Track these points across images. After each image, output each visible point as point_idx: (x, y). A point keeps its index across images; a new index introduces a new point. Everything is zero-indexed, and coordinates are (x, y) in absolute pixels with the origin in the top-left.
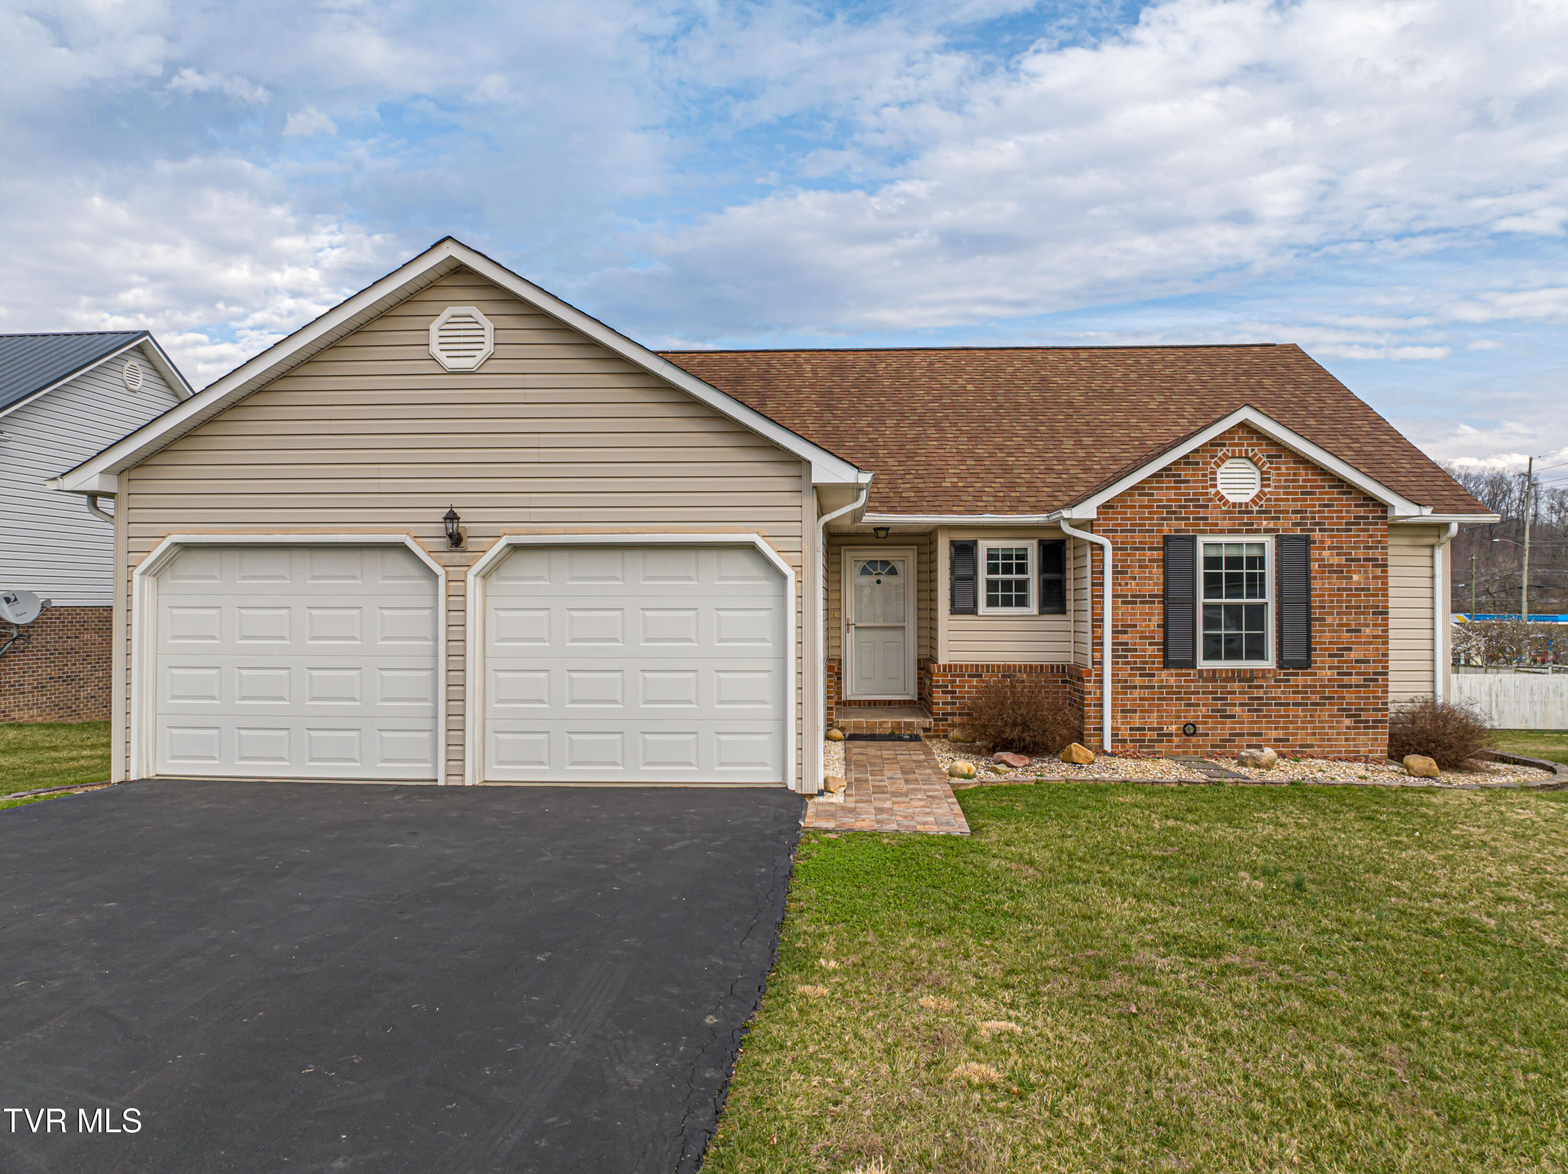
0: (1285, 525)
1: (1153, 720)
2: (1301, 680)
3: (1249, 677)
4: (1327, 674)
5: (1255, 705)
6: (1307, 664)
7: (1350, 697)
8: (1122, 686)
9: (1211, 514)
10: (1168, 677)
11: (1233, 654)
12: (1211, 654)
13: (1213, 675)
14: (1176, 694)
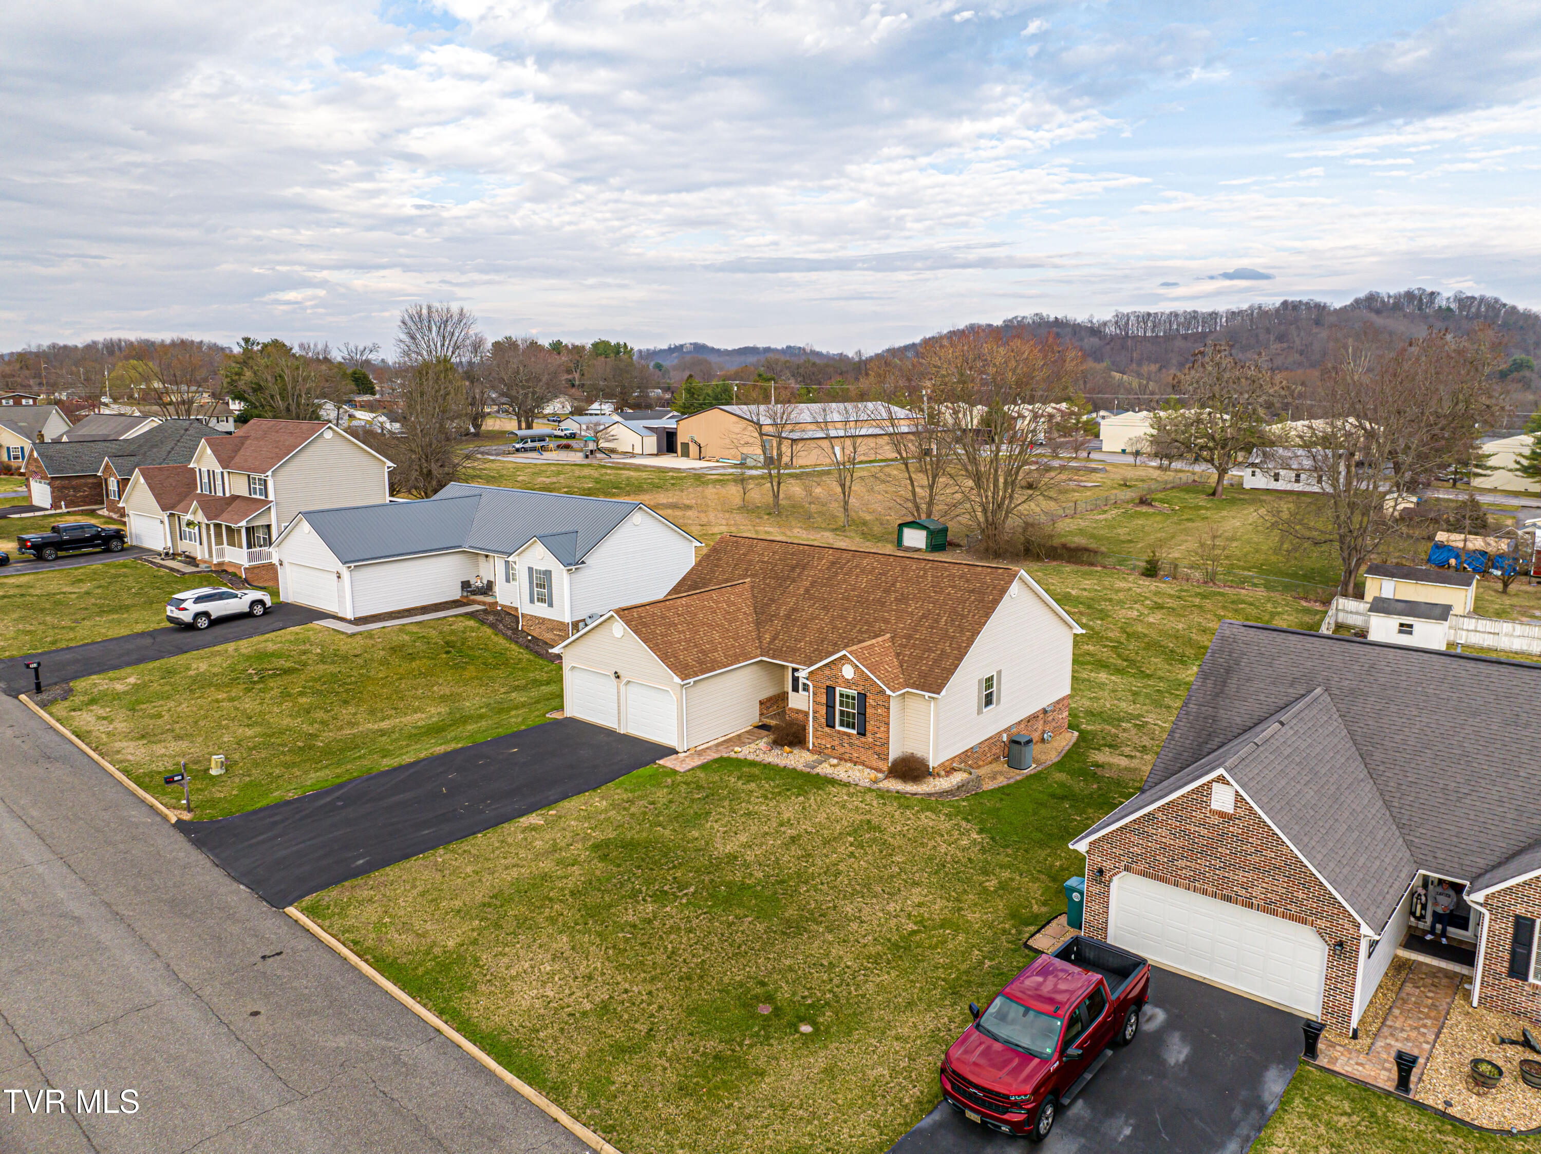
0: (860, 689)
1: (823, 742)
2: (863, 739)
3: (849, 735)
4: (870, 740)
5: (851, 744)
6: (864, 735)
7: (877, 749)
8: (815, 730)
9: (839, 681)
10: (827, 730)
11: (848, 726)
12: (842, 725)
13: (839, 732)
14: (831, 736)
